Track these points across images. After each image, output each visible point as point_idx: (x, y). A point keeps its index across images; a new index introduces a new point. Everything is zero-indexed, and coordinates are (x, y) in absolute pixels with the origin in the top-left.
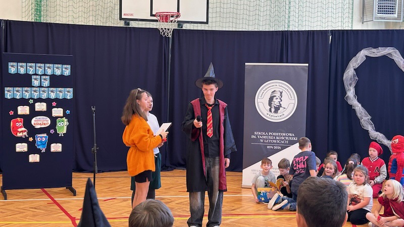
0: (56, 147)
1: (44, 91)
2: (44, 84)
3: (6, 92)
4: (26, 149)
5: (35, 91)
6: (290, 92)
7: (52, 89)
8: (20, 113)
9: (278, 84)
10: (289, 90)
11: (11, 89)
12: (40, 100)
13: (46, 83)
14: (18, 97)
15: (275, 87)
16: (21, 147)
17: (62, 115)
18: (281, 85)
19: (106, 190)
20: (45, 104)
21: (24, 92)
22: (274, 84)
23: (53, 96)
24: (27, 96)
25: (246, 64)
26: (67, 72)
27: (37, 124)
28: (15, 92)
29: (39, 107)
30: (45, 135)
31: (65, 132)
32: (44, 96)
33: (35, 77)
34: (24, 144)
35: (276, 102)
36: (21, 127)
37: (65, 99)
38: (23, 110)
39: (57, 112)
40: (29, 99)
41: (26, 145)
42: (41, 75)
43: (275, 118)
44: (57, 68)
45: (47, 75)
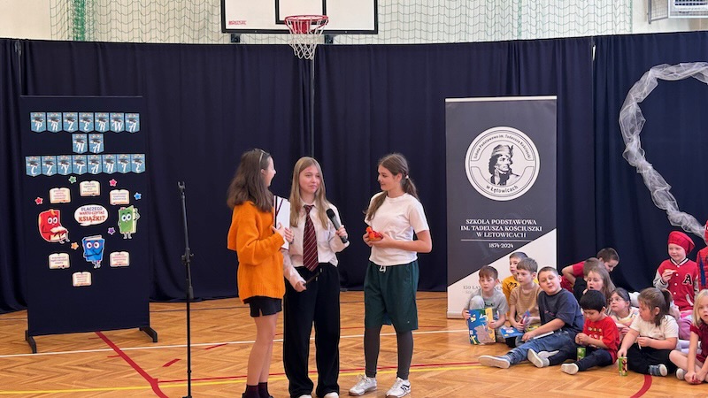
0: (120, 259)
1: (94, 161)
2: (95, 148)
3: (28, 165)
4: (66, 264)
5: (79, 162)
6: (527, 147)
7: (107, 157)
8: (53, 200)
9: (504, 134)
10: (525, 144)
11: (37, 159)
12: (88, 177)
13: (98, 147)
14: (49, 173)
15: (498, 139)
16: (59, 261)
17: (127, 201)
18: (509, 135)
19: (209, 331)
20: (97, 184)
21: (60, 164)
22: (498, 135)
23: (110, 169)
24: (65, 169)
25: (447, 100)
26: (134, 127)
27: (86, 219)
28: (44, 164)
29: (86, 190)
30: (99, 238)
31: (134, 230)
32: (95, 169)
33: (77, 136)
34: (62, 255)
35: (502, 165)
36: (56, 226)
37: (131, 174)
38: (60, 195)
39: (119, 196)
40: (69, 176)
41: (66, 256)
42: (88, 133)
43: (501, 193)
44: (116, 119)
45: (99, 133)
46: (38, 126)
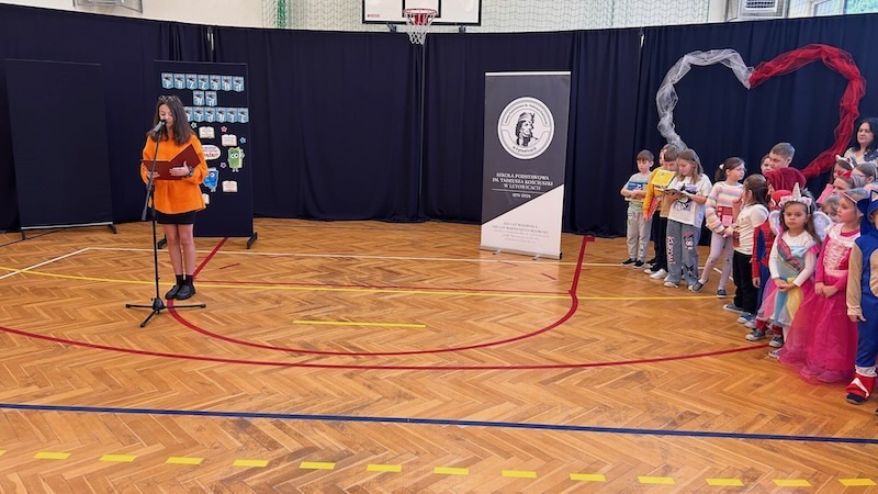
0: (230, 186)
1: (209, 112)
2: (210, 102)
5: (198, 112)
6: (545, 115)
7: (220, 109)
9: (528, 104)
10: (544, 113)
12: (205, 124)
13: (213, 101)
15: (525, 107)
17: (235, 144)
18: (533, 105)
20: (212, 129)
22: (523, 104)
23: (222, 119)
25: (487, 74)
26: (240, 87)
29: (204, 133)
30: (214, 170)
31: (240, 166)
32: (211, 119)
33: (197, 93)
35: (525, 129)
37: (238, 123)
39: (229, 140)
42: (205, 91)
43: (524, 153)
44: (226, 81)
45: (214, 91)
46: (167, 84)
